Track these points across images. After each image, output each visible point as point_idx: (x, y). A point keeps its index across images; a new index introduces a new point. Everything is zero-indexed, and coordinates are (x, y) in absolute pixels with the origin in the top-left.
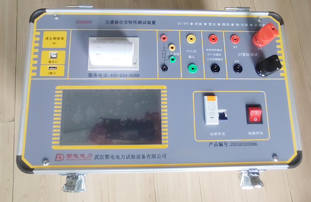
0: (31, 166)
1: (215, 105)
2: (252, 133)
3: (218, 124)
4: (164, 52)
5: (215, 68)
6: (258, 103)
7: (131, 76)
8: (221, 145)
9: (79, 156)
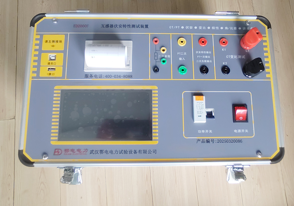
0: (32, 160)
1: (203, 105)
2: (237, 131)
3: (205, 122)
4: (156, 54)
5: (204, 70)
6: (244, 102)
7: (125, 77)
8: (208, 141)
9: (75, 151)
